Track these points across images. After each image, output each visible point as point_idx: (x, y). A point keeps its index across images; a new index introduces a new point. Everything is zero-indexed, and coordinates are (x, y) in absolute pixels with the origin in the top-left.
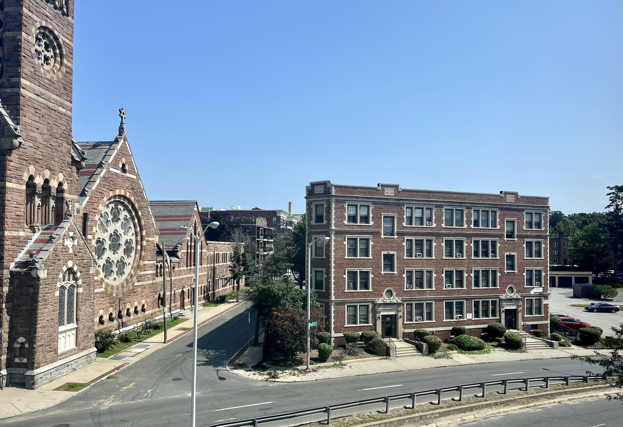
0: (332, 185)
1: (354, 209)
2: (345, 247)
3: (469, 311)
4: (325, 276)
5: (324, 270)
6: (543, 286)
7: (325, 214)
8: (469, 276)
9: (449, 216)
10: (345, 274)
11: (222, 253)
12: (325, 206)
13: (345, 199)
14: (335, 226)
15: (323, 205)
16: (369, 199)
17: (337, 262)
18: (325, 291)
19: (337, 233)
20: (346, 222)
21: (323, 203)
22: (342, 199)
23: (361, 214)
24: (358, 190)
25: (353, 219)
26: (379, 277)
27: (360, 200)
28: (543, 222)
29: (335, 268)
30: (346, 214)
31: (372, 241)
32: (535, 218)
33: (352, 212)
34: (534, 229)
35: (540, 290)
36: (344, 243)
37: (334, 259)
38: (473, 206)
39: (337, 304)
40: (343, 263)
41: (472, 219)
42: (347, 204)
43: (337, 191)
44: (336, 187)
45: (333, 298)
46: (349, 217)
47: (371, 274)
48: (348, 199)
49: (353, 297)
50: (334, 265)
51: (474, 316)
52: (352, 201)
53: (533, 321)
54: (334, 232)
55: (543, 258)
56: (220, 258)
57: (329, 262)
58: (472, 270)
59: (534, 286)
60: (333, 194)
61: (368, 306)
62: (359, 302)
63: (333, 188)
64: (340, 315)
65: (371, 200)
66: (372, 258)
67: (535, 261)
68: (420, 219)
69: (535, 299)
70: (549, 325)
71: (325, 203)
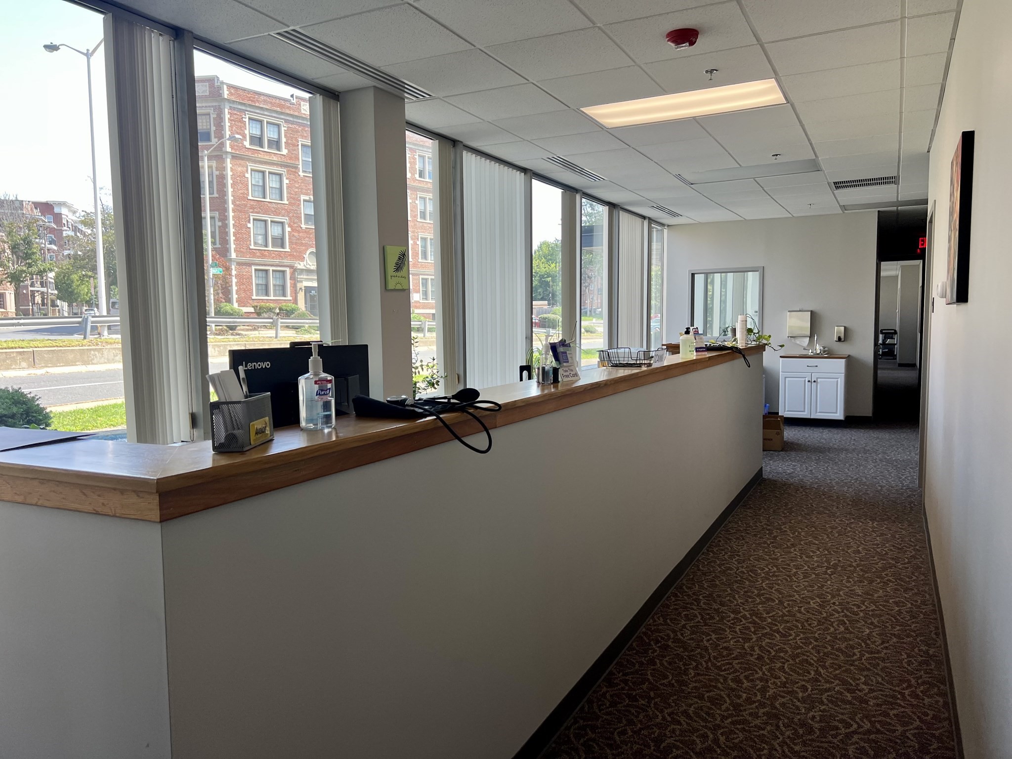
0: (222, 83)
1: (259, 126)
2: (248, 181)
3: (418, 292)
4: (219, 224)
5: (216, 215)
7: (213, 128)
8: (415, 244)
10: (249, 222)
12: (213, 116)
13: (244, 108)
14: (232, 147)
15: (209, 114)
16: (279, 114)
17: (238, 203)
18: (220, 246)
19: (234, 157)
20: (247, 144)
21: (209, 111)
22: (240, 107)
23: (268, 136)
24: (262, 98)
25: (258, 140)
26: (299, 232)
27: (266, 113)
29: (234, 211)
30: (247, 132)
31: (287, 179)
33: (256, 132)
36: (247, 175)
37: (232, 198)
38: (418, 150)
39: (239, 264)
40: (246, 206)
41: (417, 167)
42: (247, 116)
43: (231, 94)
44: (230, 87)
45: (233, 255)
46: (252, 138)
47: (287, 227)
48: (248, 109)
49: (263, 256)
50: (233, 206)
52: (255, 113)
54: (230, 156)
57: (225, 202)
60: (226, 97)
61: (284, 272)
62: (272, 266)
63: (225, 87)
64: (244, 281)
65: (282, 117)
66: (287, 203)
71: (212, 111)
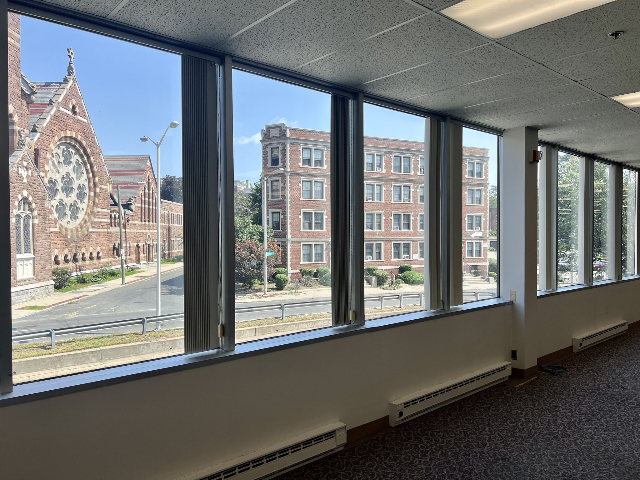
0: (286, 128)
1: (309, 152)
2: (300, 188)
3: (416, 252)
4: (281, 217)
5: (280, 211)
6: (483, 231)
7: (280, 157)
8: (415, 219)
9: (398, 163)
10: (300, 214)
11: (177, 214)
12: (281, 148)
13: (299, 142)
14: (291, 168)
15: (278, 148)
16: (322, 143)
17: (293, 203)
18: (281, 231)
19: (292, 174)
20: (301, 165)
21: (278, 146)
22: (297, 141)
23: (315, 158)
24: (312, 134)
25: (308, 162)
27: (314, 143)
28: (484, 171)
29: (291, 208)
30: (301, 157)
31: (326, 184)
32: (477, 167)
33: (307, 156)
34: (475, 178)
35: (481, 234)
36: (300, 185)
37: (290, 200)
38: (420, 154)
39: (293, 242)
40: (298, 204)
41: (419, 166)
42: (301, 147)
43: (291, 134)
44: (291, 129)
45: (289, 237)
46: (304, 160)
47: (325, 215)
48: (302, 142)
49: (309, 236)
50: (290, 205)
51: (420, 257)
52: (307, 144)
53: (474, 262)
54: (289, 174)
55: (483, 205)
56: (175, 219)
57: (285, 203)
58: (418, 214)
59: (475, 231)
60: (288, 136)
61: (322, 245)
62: (314, 242)
63: (288, 130)
64: (295, 253)
65: (324, 144)
66: (326, 200)
67: (476, 207)
68: (371, 165)
69: (476, 243)
70: (488, 266)
71: (280, 146)
